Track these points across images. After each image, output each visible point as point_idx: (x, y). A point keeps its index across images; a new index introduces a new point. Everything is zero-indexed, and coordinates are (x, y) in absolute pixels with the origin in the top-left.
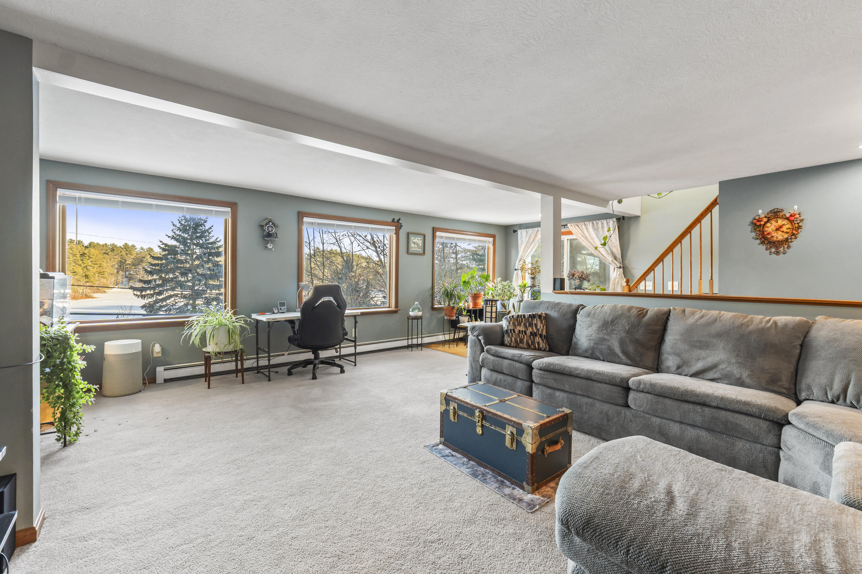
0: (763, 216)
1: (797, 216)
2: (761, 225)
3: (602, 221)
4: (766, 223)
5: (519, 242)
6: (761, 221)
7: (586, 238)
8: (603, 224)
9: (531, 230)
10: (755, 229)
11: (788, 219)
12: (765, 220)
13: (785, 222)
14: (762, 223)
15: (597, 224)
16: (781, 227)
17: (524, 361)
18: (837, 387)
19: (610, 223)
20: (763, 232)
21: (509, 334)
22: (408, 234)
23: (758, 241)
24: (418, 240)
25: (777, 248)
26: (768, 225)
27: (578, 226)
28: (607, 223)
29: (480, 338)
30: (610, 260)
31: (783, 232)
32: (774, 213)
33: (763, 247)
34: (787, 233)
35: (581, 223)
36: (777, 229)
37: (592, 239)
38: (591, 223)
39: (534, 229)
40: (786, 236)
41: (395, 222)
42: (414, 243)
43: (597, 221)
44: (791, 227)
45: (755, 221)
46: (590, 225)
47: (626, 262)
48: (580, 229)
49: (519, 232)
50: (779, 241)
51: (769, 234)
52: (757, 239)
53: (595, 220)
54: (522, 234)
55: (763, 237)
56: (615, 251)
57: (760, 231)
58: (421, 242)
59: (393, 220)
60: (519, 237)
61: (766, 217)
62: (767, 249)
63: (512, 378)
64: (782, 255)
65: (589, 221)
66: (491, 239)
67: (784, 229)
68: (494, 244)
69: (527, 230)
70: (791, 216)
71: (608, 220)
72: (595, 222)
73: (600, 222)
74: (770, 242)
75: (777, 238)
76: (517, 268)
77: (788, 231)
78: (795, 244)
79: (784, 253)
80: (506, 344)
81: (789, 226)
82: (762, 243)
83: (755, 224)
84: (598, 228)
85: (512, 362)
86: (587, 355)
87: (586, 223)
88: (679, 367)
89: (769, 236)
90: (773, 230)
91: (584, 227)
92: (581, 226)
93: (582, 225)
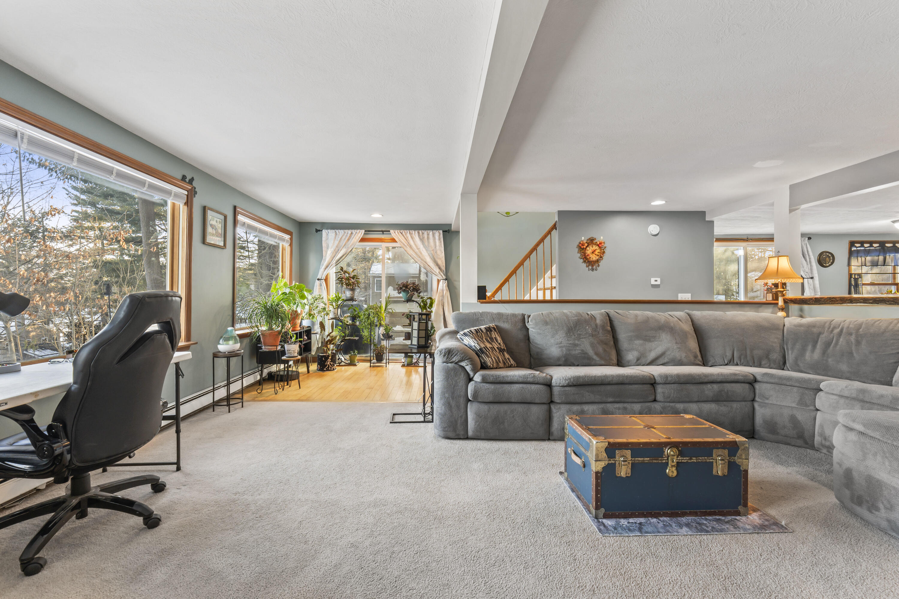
0: (585, 242)
1: (603, 244)
2: (583, 248)
3: (428, 231)
4: (587, 247)
5: (324, 244)
6: (584, 245)
7: (411, 247)
8: (428, 234)
9: (342, 232)
10: (580, 251)
11: (598, 245)
12: (586, 245)
13: (597, 248)
14: (585, 247)
15: (423, 234)
16: (595, 251)
17: (541, 381)
18: (729, 354)
19: (436, 235)
20: (585, 254)
21: (486, 353)
22: (204, 209)
23: (582, 260)
24: (217, 221)
25: (593, 266)
26: (588, 248)
27: (402, 233)
28: (433, 234)
29: (463, 364)
30: (438, 272)
31: (596, 254)
32: (591, 240)
33: (584, 265)
34: (598, 255)
35: (406, 231)
36: (593, 253)
37: (418, 249)
38: (416, 232)
39: (346, 231)
40: (597, 258)
41: (185, 181)
42: (211, 225)
43: (423, 231)
44: (600, 252)
45: (580, 245)
46: (415, 234)
47: (449, 274)
48: (404, 237)
49: (324, 232)
50: (593, 261)
51: (588, 255)
52: (581, 258)
53: (421, 230)
54: (327, 235)
55: (585, 258)
56: (440, 262)
57: (583, 252)
58: (220, 225)
59: (184, 178)
60: (324, 239)
61: (586, 243)
62: (587, 267)
63: (523, 406)
64: (595, 271)
65: (415, 230)
66: (287, 237)
67: (596, 253)
68: (291, 245)
69: (337, 231)
70: (600, 244)
71: (434, 231)
72: (420, 232)
73: (426, 233)
74: (589, 262)
75: (593, 258)
76: (320, 278)
77: (598, 254)
78: (601, 263)
79: (596, 270)
80: (490, 366)
81: (598, 251)
82: (584, 262)
83: (581, 247)
84: (423, 238)
85: (524, 386)
86: (561, 363)
87: (411, 231)
88: (638, 359)
89: (588, 257)
90: (590, 253)
91: (408, 235)
92: (405, 235)
93: (407, 233)
